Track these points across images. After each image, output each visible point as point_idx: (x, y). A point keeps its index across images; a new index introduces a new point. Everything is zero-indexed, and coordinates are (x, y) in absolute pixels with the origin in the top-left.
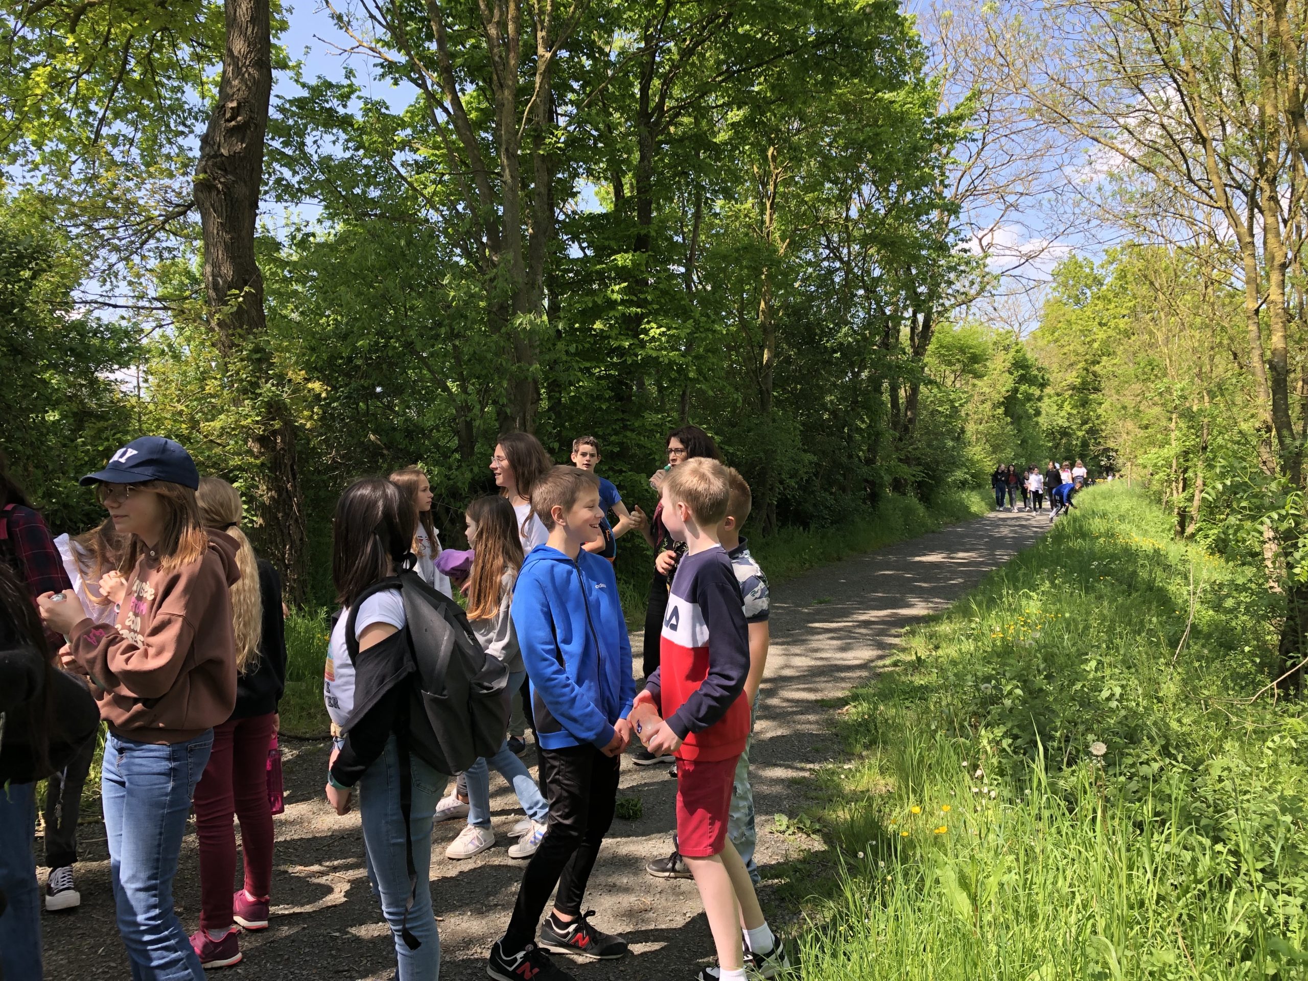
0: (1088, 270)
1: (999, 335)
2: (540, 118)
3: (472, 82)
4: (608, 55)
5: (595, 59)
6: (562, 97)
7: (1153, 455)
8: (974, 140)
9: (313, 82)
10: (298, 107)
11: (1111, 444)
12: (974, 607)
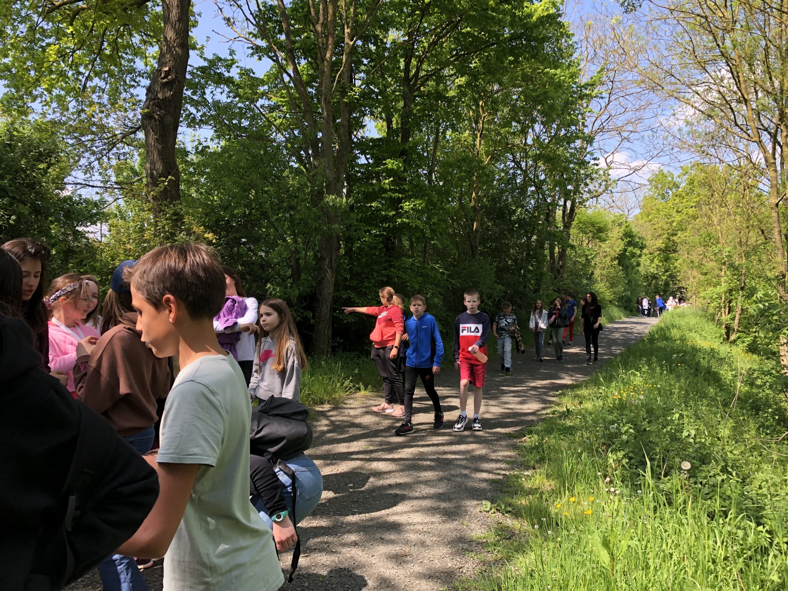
0: (670, 179)
1: (616, 216)
2: (345, 81)
3: (305, 59)
4: (386, 43)
5: (378, 47)
6: (357, 68)
7: (710, 291)
8: (602, 98)
9: (211, 57)
10: (202, 72)
11: (683, 284)
12: (602, 379)
